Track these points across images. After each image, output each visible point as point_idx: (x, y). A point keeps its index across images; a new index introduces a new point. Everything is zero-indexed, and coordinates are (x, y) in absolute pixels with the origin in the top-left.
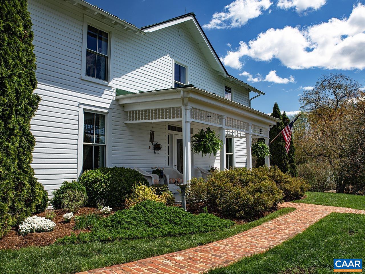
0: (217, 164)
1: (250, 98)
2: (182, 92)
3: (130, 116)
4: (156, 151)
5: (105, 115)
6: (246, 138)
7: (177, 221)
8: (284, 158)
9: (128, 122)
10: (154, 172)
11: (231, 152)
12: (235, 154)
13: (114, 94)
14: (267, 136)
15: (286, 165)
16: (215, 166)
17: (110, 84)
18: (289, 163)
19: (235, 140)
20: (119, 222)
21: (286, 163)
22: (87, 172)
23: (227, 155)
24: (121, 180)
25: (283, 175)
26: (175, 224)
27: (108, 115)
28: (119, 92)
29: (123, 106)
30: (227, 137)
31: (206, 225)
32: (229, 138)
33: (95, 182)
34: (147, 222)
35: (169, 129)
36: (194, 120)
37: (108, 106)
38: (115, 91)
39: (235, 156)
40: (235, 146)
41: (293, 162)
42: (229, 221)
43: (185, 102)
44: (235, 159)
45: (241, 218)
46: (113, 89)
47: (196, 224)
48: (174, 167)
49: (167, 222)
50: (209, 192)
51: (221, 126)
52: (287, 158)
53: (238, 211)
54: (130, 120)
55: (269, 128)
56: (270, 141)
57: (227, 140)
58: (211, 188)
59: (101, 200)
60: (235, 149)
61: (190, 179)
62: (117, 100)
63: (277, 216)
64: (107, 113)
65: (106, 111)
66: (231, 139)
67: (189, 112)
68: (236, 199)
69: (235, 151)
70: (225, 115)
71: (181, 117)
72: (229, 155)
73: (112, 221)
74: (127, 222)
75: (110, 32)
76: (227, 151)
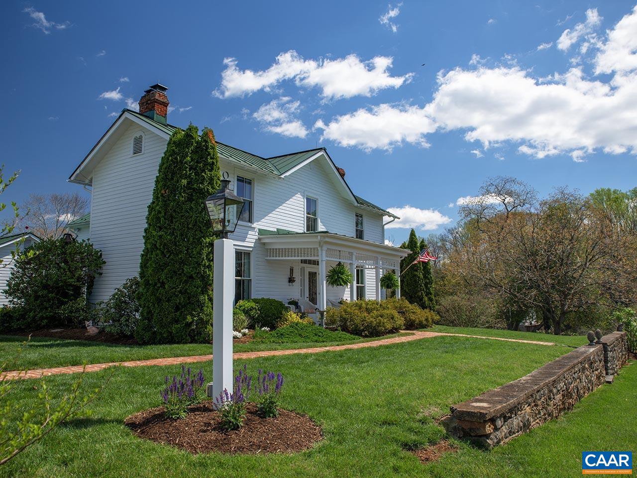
0: (347, 297)
1: (384, 224)
2: (319, 237)
3: (270, 253)
4: (291, 284)
5: (250, 253)
6: (374, 270)
7: (320, 334)
8: (421, 290)
9: (268, 258)
10: (290, 303)
11: (362, 283)
12: (367, 285)
13: (257, 234)
14: (397, 268)
15: (423, 298)
16: (345, 298)
17: (254, 225)
18: (426, 295)
19: (366, 271)
20: (282, 334)
21: (423, 296)
22: (241, 302)
23: (357, 287)
24: (272, 308)
25: (410, 305)
26: (319, 336)
27: (253, 252)
28: (261, 232)
29: (264, 244)
30: (358, 268)
31: (340, 337)
32: (360, 269)
33: (251, 310)
34: (300, 335)
35: (302, 263)
36: (329, 259)
37: (252, 245)
38: (257, 231)
39: (366, 288)
40: (367, 277)
41: (431, 294)
42: (357, 337)
43: (321, 244)
44: (366, 290)
45: (366, 336)
46: (256, 229)
47: (333, 337)
48: (306, 299)
49: (314, 335)
50: (341, 317)
51: (351, 262)
52: (423, 290)
53: (363, 330)
54: (270, 256)
55: (399, 260)
56: (401, 274)
57: (358, 271)
58: (343, 313)
59: (259, 323)
60: (366, 280)
61: (325, 307)
62: (259, 239)
63: (395, 337)
64: (251, 251)
65: (251, 249)
66: (362, 271)
67: (324, 252)
68: (363, 321)
69: (367, 282)
70: (355, 252)
71: (318, 256)
72: (360, 286)
73: (277, 334)
74: (287, 334)
75: (253, 179)
76: (358, 283)
